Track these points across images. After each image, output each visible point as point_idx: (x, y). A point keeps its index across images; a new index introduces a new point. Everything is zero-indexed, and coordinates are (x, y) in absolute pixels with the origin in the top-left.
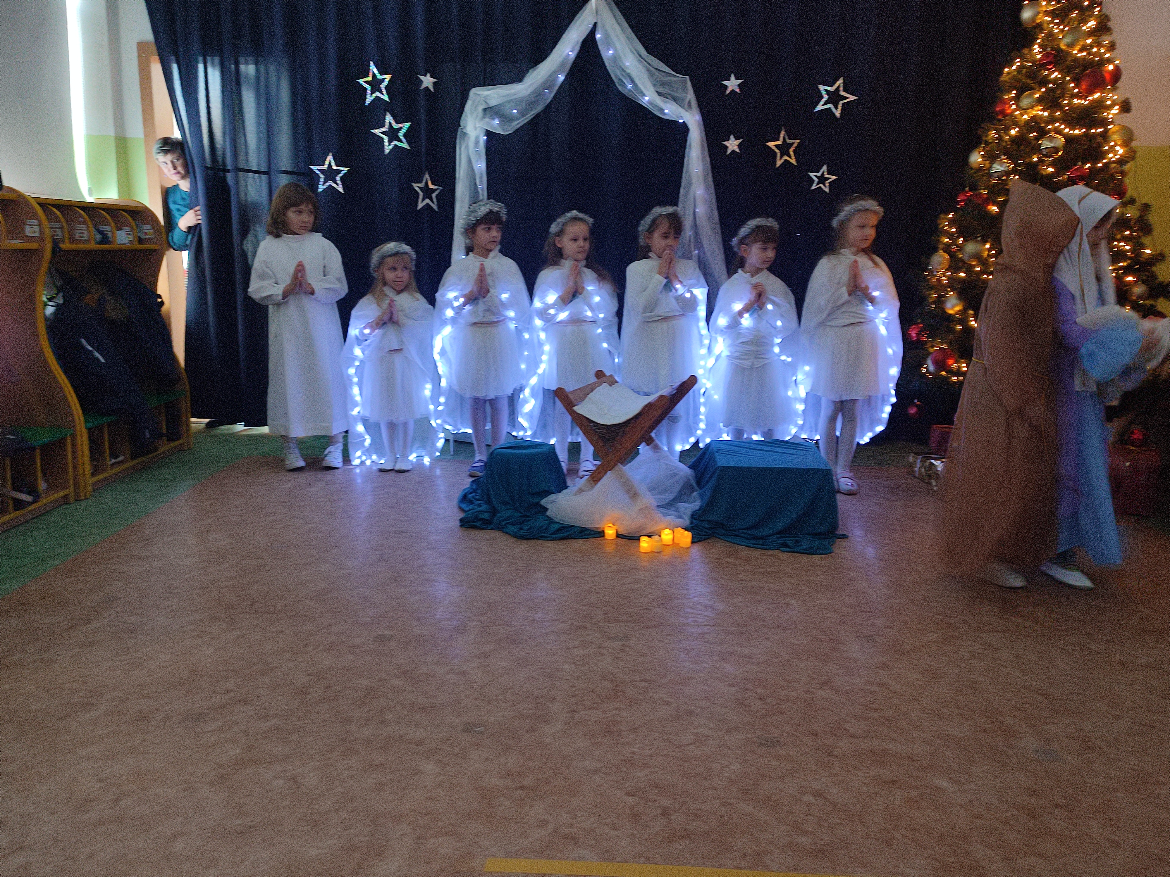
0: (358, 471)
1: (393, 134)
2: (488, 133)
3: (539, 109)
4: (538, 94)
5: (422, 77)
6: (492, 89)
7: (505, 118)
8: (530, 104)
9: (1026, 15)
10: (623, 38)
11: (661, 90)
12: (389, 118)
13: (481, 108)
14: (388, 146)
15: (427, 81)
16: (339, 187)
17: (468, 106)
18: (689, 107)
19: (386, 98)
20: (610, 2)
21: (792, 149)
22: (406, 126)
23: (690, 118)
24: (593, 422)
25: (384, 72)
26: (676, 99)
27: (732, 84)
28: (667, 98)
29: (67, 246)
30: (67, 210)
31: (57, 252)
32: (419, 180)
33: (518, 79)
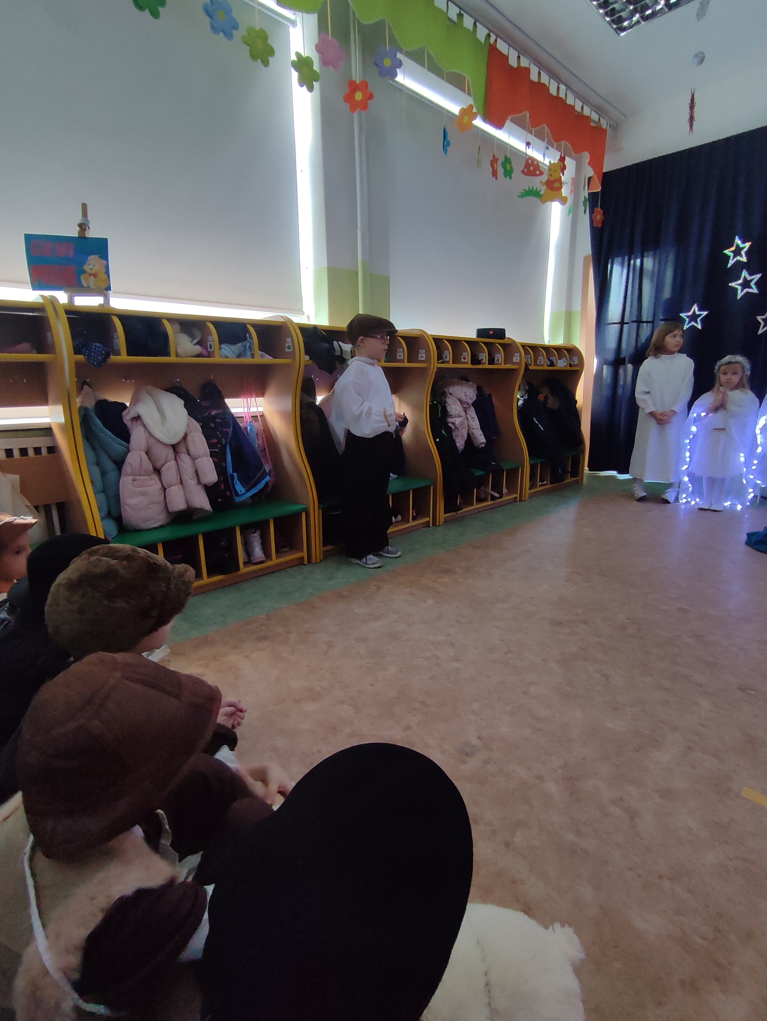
0: (683, 507)
1: (746, 284)
12: (744, 273)
14: (741, 293)
16: (699, 326)
19: (744, 259)
22: (758, 276)
25: (746, 240)
29: (532, 367)
30: (535, 349)
31: (527, 371)
32: (762, 314)
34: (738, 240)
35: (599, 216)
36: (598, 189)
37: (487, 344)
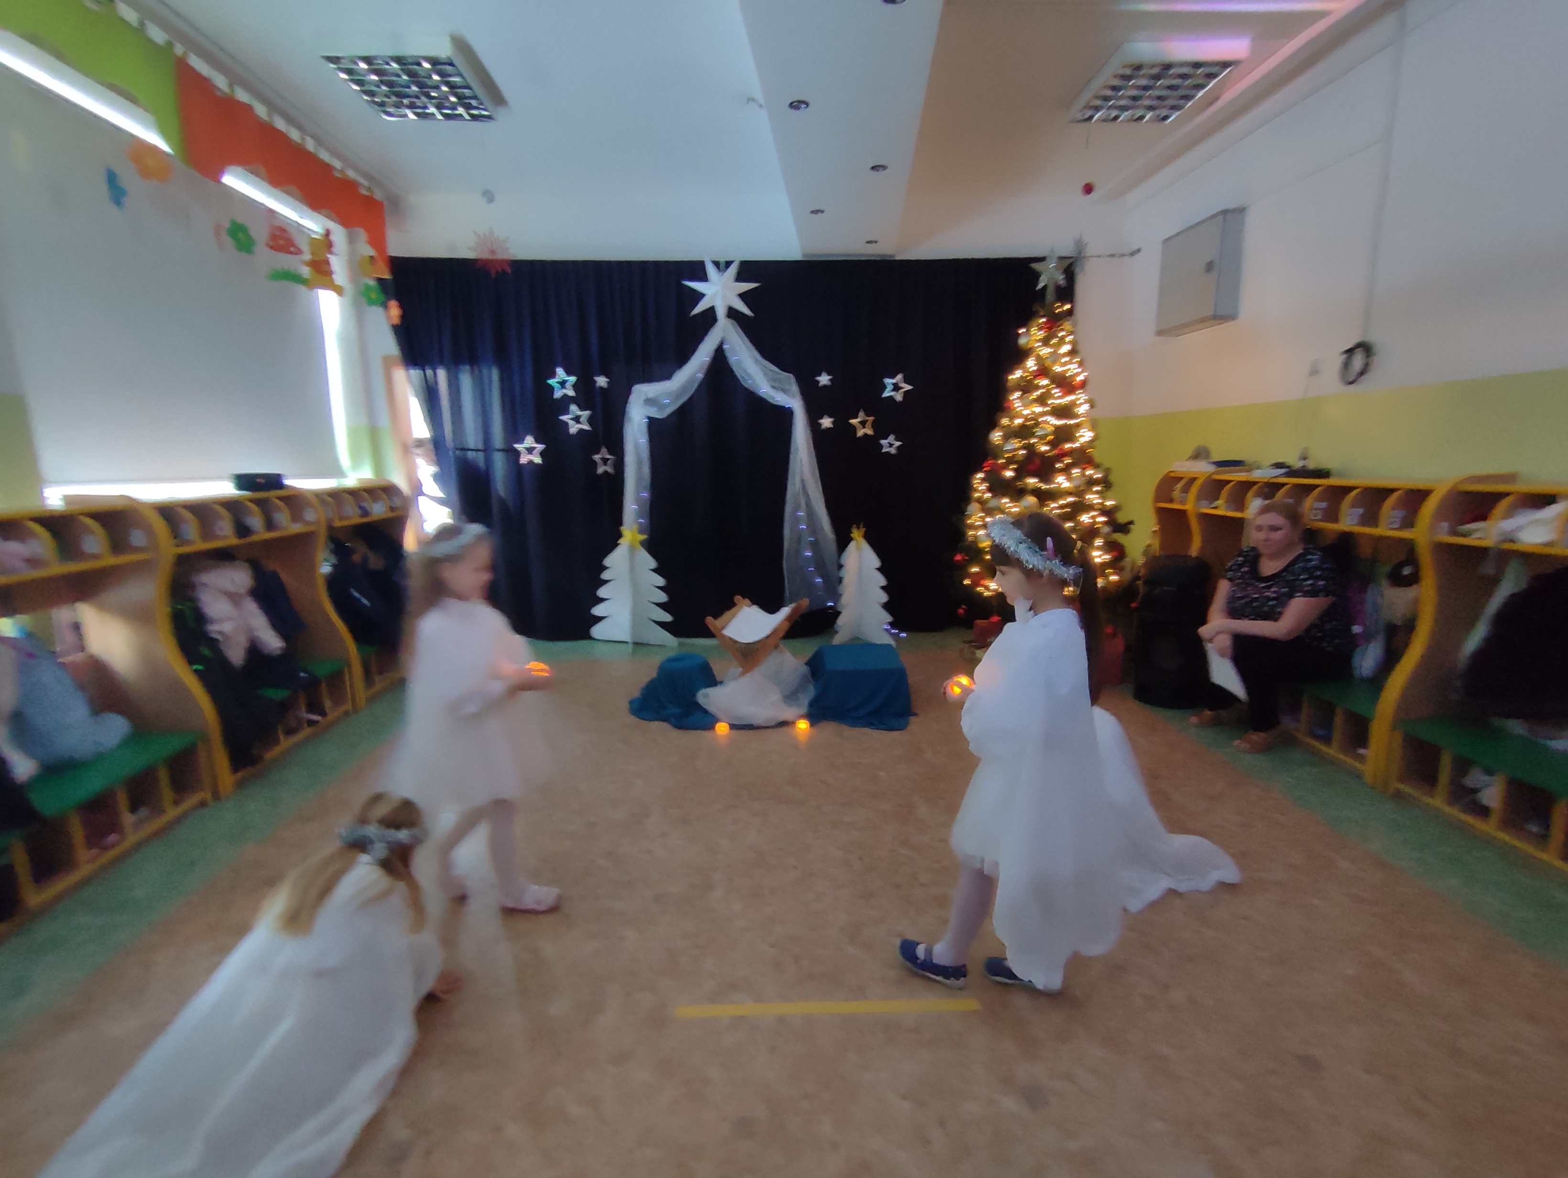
1: (577, 419)
2: (649, 418)
3: (685, 398)
4: (684, 389)
5: (597, 379)
6: (650, 386)
7: (661, 407)
8: (678, 395)
9: (1022, 341)
10: (743, 347)
11: (774, 385)
12: (573, 408)
13: (643, 398)
14: (574, 428)
15: (602, 381)
16: (538, 460)
17: (633, 398)
18: (794, 397)
19: (571, 393)
20: (733, 321)
21: (869, 424)
22: (587, 413)
23: (795, 403)
24: (736, 642)
25: (569, 373)
26: (784, 391)
27: (824, 379)
28: (778, 390)
29: (338, 524)
30: (336, 495)
31: (331, 528)
32: (598, 453)
33: (668, 377)
34: (560, 372)
35: (395, 311)
36: (387, 276)
37: (257, 502)
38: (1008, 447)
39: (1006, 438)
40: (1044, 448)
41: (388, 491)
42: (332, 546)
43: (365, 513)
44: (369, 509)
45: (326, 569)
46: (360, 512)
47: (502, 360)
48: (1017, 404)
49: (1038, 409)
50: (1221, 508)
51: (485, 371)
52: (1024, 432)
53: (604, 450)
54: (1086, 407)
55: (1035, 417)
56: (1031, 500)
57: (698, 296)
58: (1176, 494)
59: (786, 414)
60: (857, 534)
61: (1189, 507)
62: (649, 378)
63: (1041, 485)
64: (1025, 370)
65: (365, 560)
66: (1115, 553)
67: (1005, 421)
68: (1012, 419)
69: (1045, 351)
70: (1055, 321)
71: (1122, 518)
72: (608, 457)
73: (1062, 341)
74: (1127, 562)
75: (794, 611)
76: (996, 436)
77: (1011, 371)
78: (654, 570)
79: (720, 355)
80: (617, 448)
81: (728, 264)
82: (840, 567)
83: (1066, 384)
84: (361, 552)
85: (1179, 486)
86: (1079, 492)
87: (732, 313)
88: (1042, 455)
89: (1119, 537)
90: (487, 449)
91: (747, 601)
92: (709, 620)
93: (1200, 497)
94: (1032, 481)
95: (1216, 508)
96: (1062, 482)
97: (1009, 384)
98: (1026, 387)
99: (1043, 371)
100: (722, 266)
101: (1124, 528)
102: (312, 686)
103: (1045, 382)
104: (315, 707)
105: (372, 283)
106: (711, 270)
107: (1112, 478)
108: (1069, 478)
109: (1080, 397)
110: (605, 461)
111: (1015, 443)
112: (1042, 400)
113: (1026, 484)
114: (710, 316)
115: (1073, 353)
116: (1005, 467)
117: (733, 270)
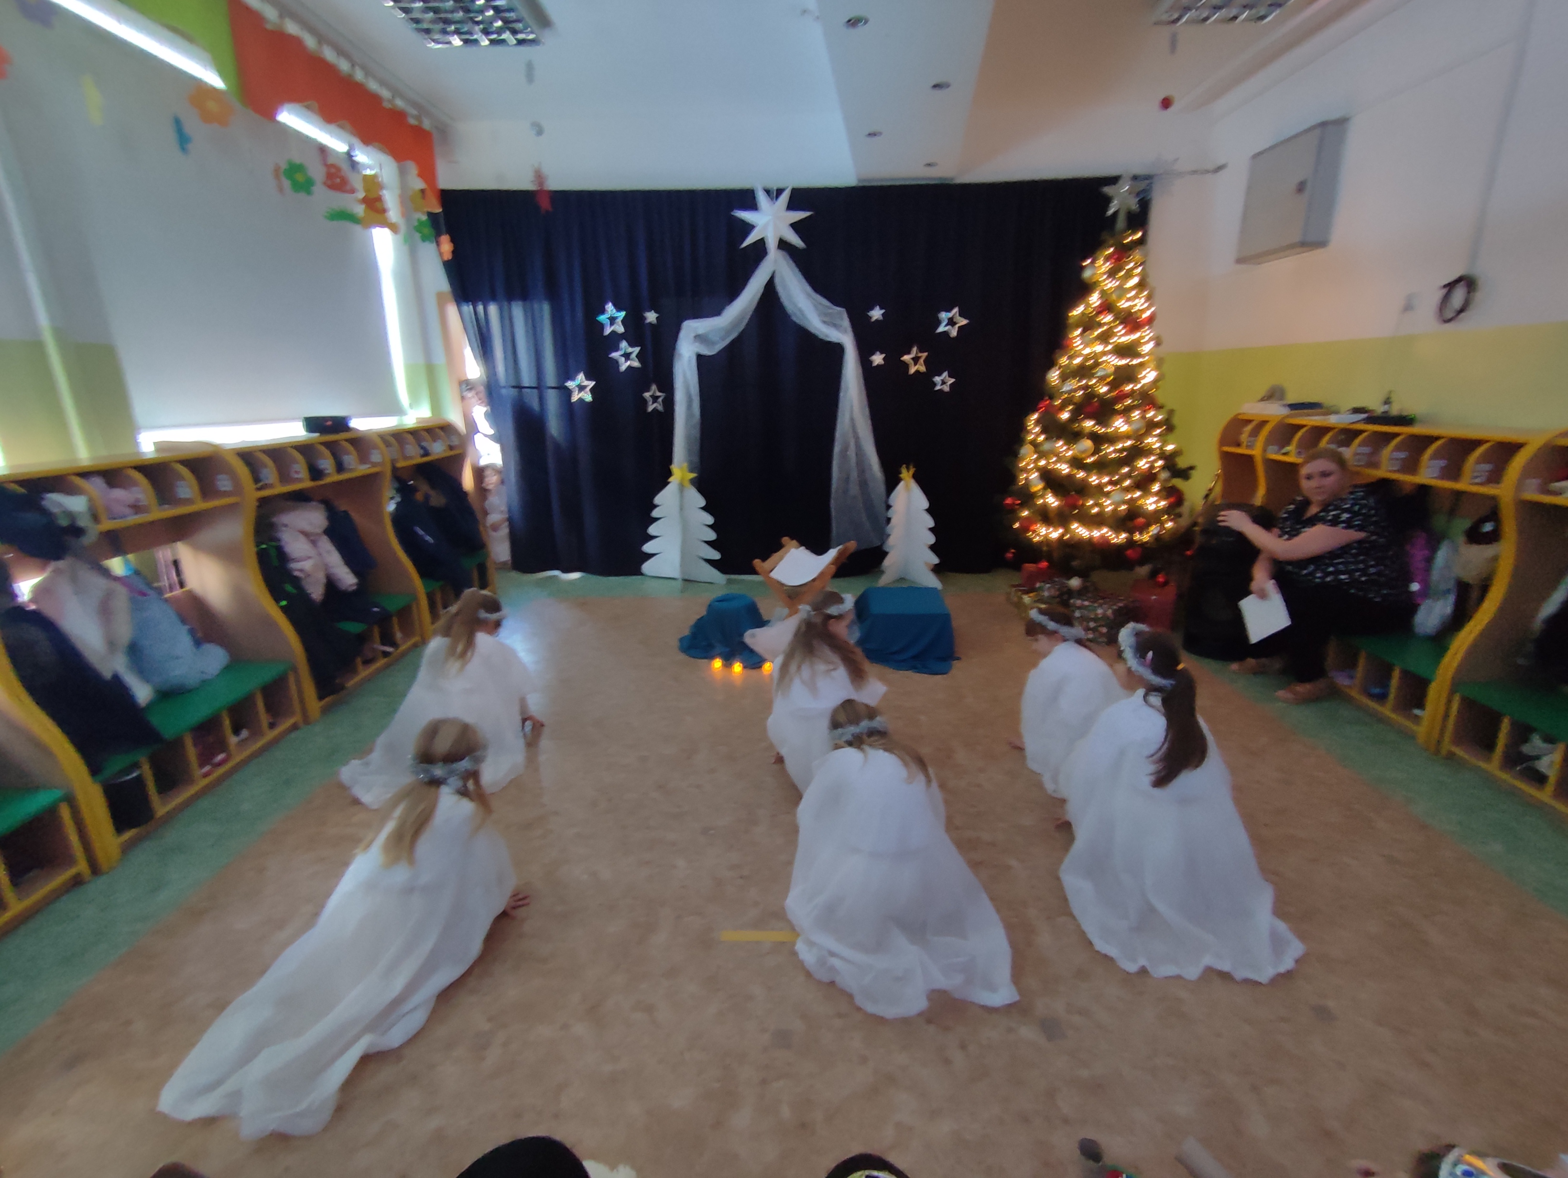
1: (627, 356)
2: (698, 355)
3: (734, 335)
4: (734, 325)
5: (646, 314)
6: (699, 322)
7: (711, 344)
8: (728, 332)
9: (1087, 274)
10: (796, 281)
11: (826, 319)
12: (624, 344)
13: (693, 335)
14: (624, 366)
15: (651, 317)
16: (588, 398)
17: (682, 334)
18: (845, 332)
19: (620, 329)
20: (784, 253)
21: (922, 361)
22: (637, 350)
23: (847, 340)
24: (783, 585)
25: (619, 308)
26: (835, 326)
27: (876, 314)
28: (828, 325)
29: (401, 464)
30: (399, 436)
31: (395, 469)
32: (648, 391)
33: (717, 313)
34: (610, 307)
35: (447, 247)
36: (438, 210)
37: (327, 445)
38: (1066, 388)
39: (1064, 378)
40: (1104, 389)
41: (445, 429)
42: (396, 485)
43: (426, 453)
44: (429, 448)
45: (391, 507)
46: (422, 452)
47: (553, 295)
48: (1077, 343)
49: (1099, 348)
50: (1291, 454)
51: (536, 306)
52: (1084, 371)
53: (654, 387)
54: (1151, 345)
55: (1096, 356)
56: (1088, 444)
57: (748, 228)
58: (1244, 437)
59: (837, 350)
60: (906, 475)
61: (1256, 452)
62: (698, 314)
63: (1097, 428)
64: (1088, 305)
65: (427, 497)
66: (1172, 500)
67: (1064, 361)
68: (1071, 358)
69: (1110, 285)
70: (1123, 252)
71: (1182, 463)
72: (658, 394)
73: (1129, 275)
74: (1185, 509)
75: (840, 554)
76: (1054, 376)
77: (1073, 305)
78: (703, 508)
79: (770, 288)
80: (668, 386)
81: (780, 192)
82: (889, 507)
83: (1131, 321)
84: (423, 490)
85: (1249, 428)
86: (1139, 436)
87: (783, 245)
88: (1100, 397)
89: (1178, 482)
90: (539, 387)
91: (794, 542)
92: (757, 562)
93: (1269, 442)
94: (1089, 424)
95: (1285, 454)
96: (1120, 425)
97: (1071, 321)
98: (1088, 324)
99: (1107, 307)
100: (774, 194)
101: (1184, 474)
102: (384, 620)
103: (1108, 318)
104: (388, 639)
105: (424, 218)
106: (762, 198)
107: (1176, 421)
108: (1128, 421)
109: (1146, 334)
110: (655, 399)
111: (1072, 384)
112: (1104, 338)
113: (1083, 428)
114: (760, 248)
115: (1141, 286)
116: (1062, 408)
117: (785, 197)
